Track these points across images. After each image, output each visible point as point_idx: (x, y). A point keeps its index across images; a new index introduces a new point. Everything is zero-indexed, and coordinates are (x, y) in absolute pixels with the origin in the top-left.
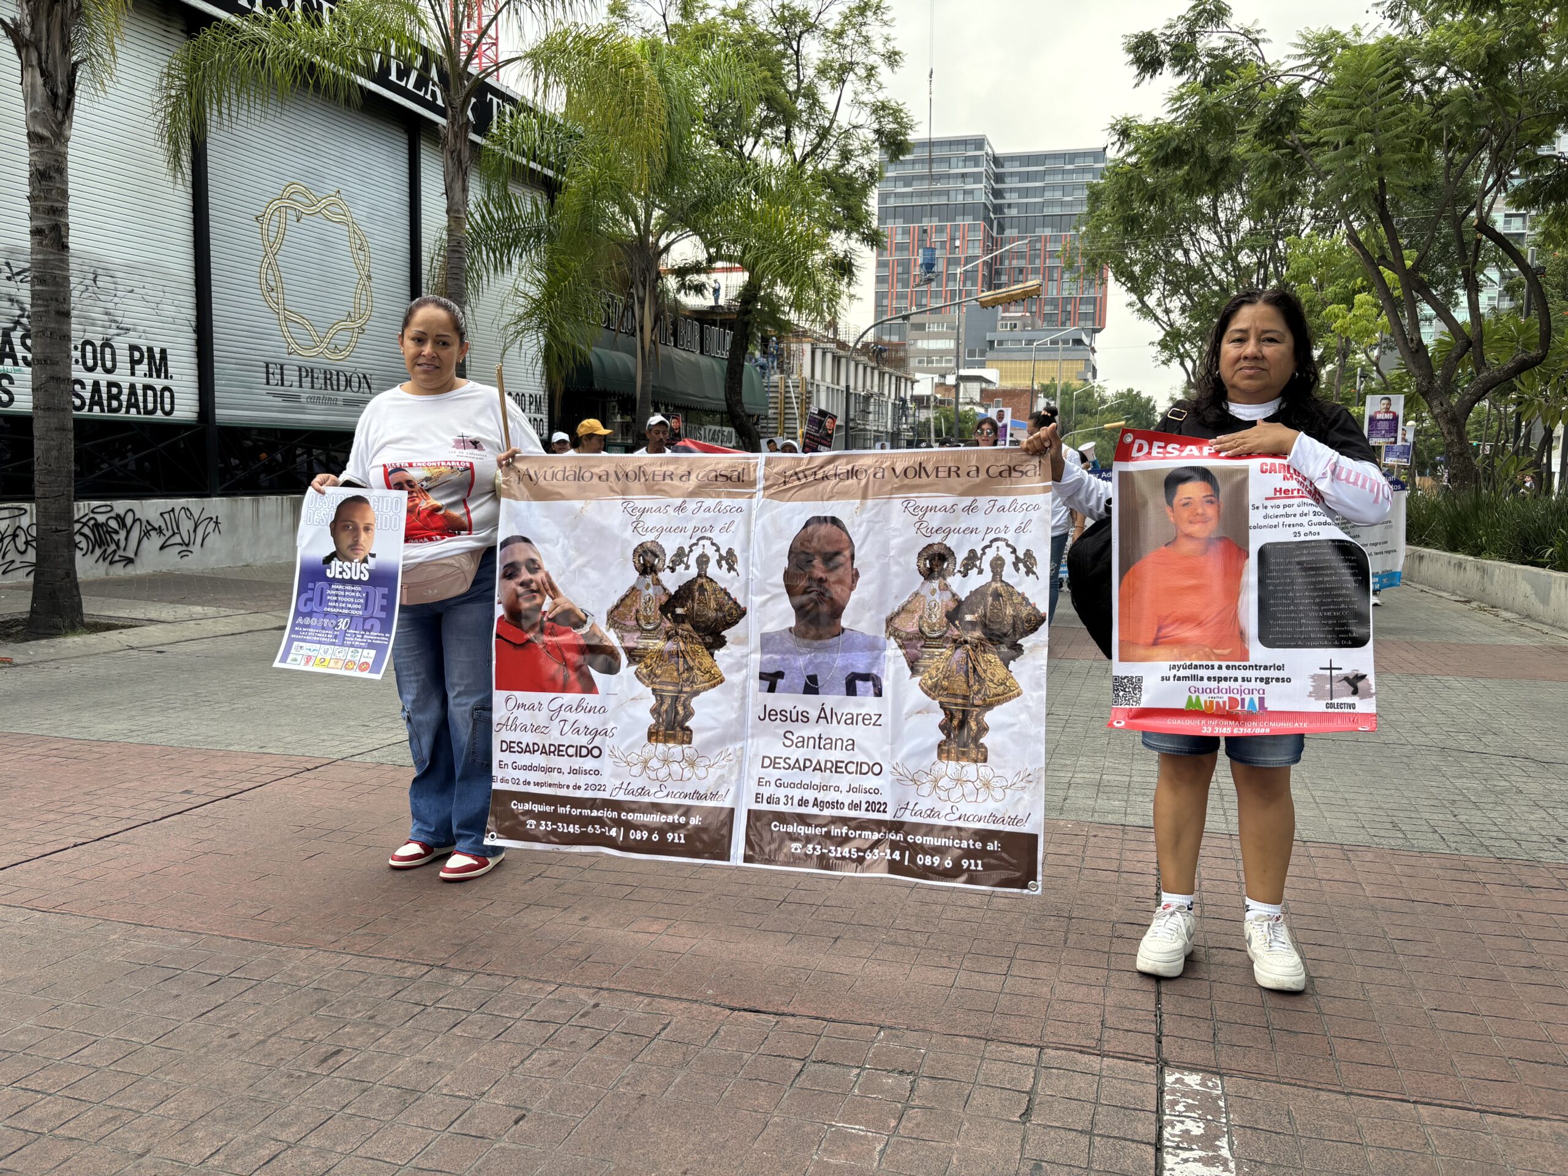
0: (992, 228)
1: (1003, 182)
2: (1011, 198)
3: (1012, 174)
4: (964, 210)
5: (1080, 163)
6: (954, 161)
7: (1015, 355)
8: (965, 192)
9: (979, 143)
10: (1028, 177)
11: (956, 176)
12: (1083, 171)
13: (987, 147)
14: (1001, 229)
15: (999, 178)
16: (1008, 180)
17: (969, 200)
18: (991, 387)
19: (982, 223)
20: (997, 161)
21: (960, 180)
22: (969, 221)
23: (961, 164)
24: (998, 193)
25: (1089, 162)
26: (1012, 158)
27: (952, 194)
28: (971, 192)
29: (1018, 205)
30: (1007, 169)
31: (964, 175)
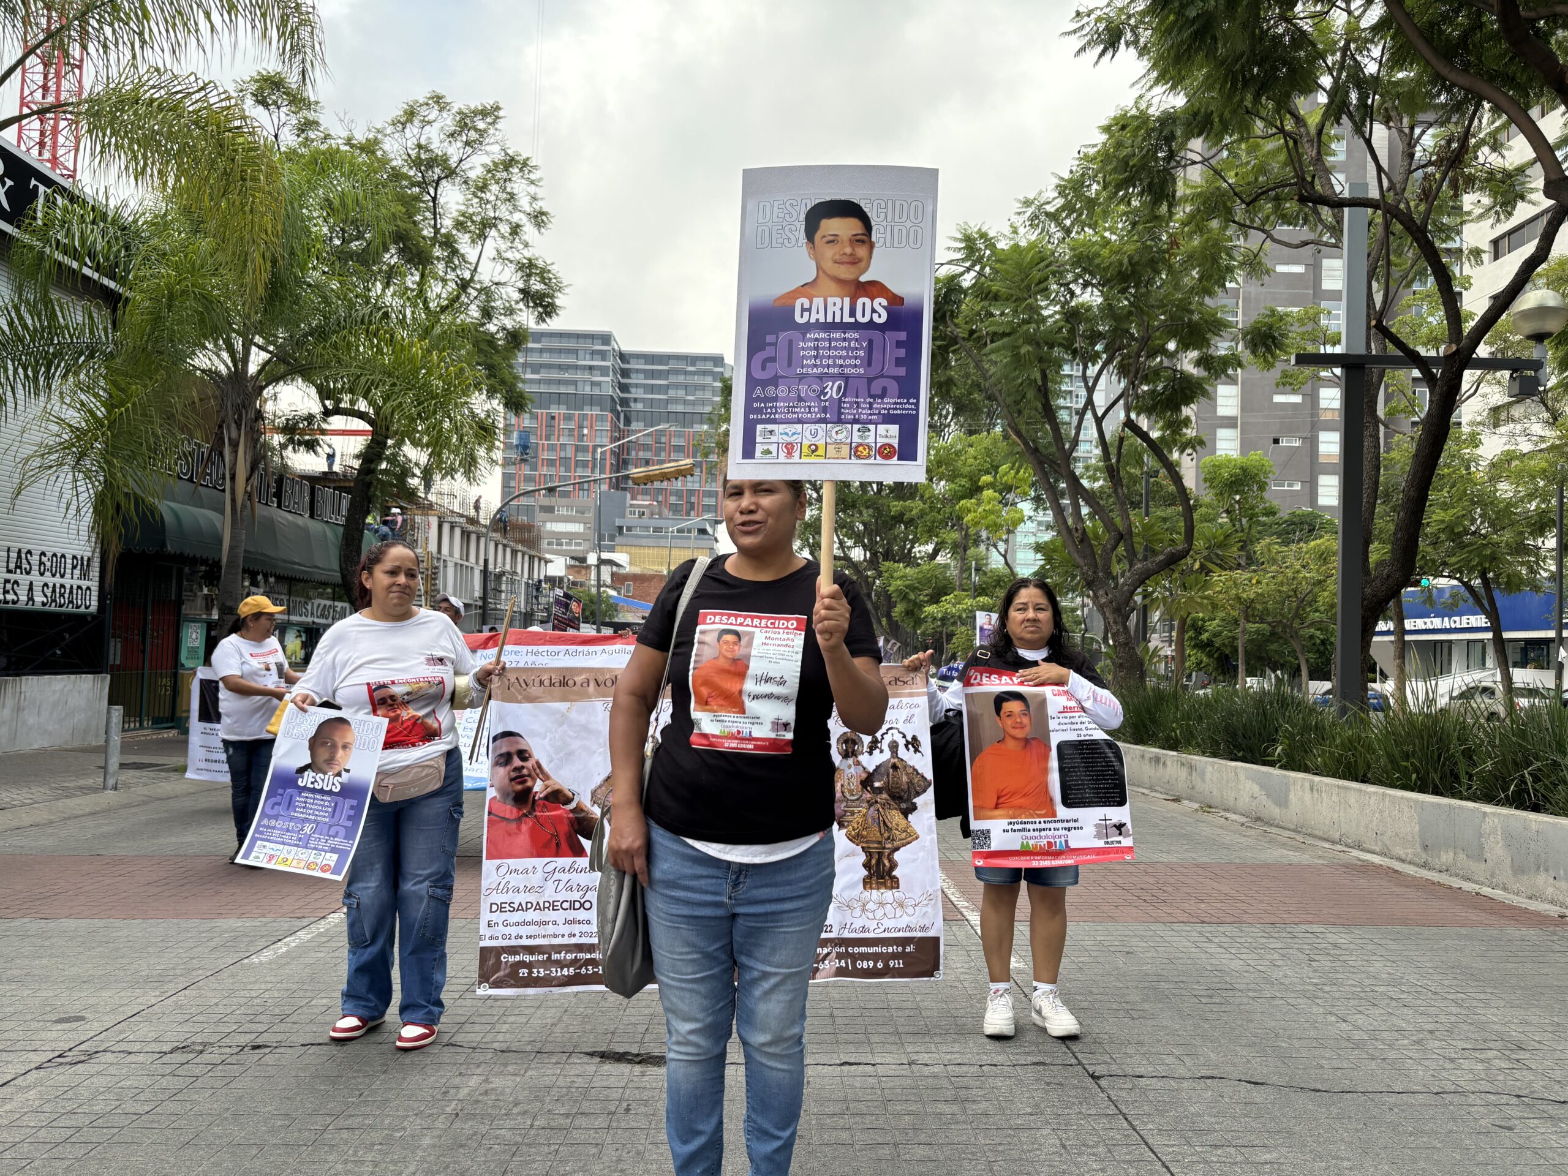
0: (618, 419)
1: (629, 377)
2: (635, 393)
3: (638, 371)
4: (592, 400)
5: (701, 366)
6: (581, 353)
7: (644, 542)
8: (593, 384)
9: (606, 338)
10: (652, 374)
11: (584, 368)
12: (704, 373)
13: (613, 343)
14: (628, 422)
15: (625, 373)
16: (633, 375)
17: (596, 391)
18: (622, 571)
19: (610, 415)
20: (623, 357)
21: (587, 372)
22: (596, 411)
23: (588, 357)
24: (624, 388)
25: (709, 366)
26: (638, 356)
27: (580, 385)
28: (599, 384)
29: (643, 400)
30: (633, 365)
31: (591, 368)
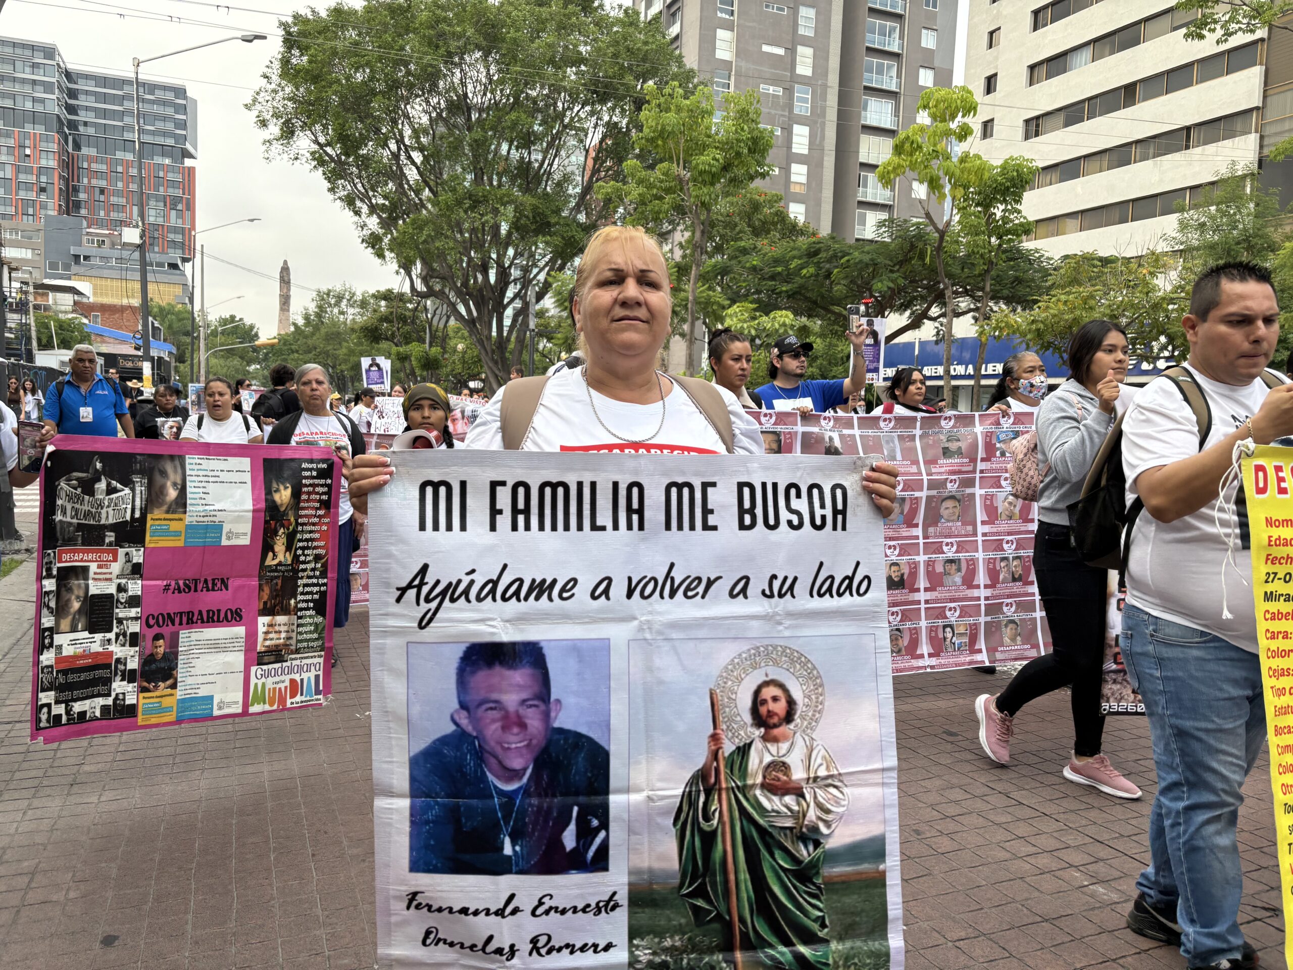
0: (67, 142)
1: (76, 98)
2: (82, 116)
3: (87, 93)
4: (34, 118)
5: (159, 94)
6: (19, 64)
7: (106, 273)
8: (34, 100)
9: (50, 52)
10: (105, 98)
11: (23, 81)
12: (164, 103)
13: (57, 57)
14: (77, 146)
15: (73, 94)
16: (82, 97)
17: (39, 108)
18: (85, 300)
19: (56, 136)
20: (68, 75)
21: (30, 87)
22: (40, 130)
23: (28, 70)
24: (72, 110)
25: (170, 96)
26: (87, 77)
27: (19, 99)
28: (42, 101)
29: (95, 125)
30: (81, 86)
31: (34, 82)
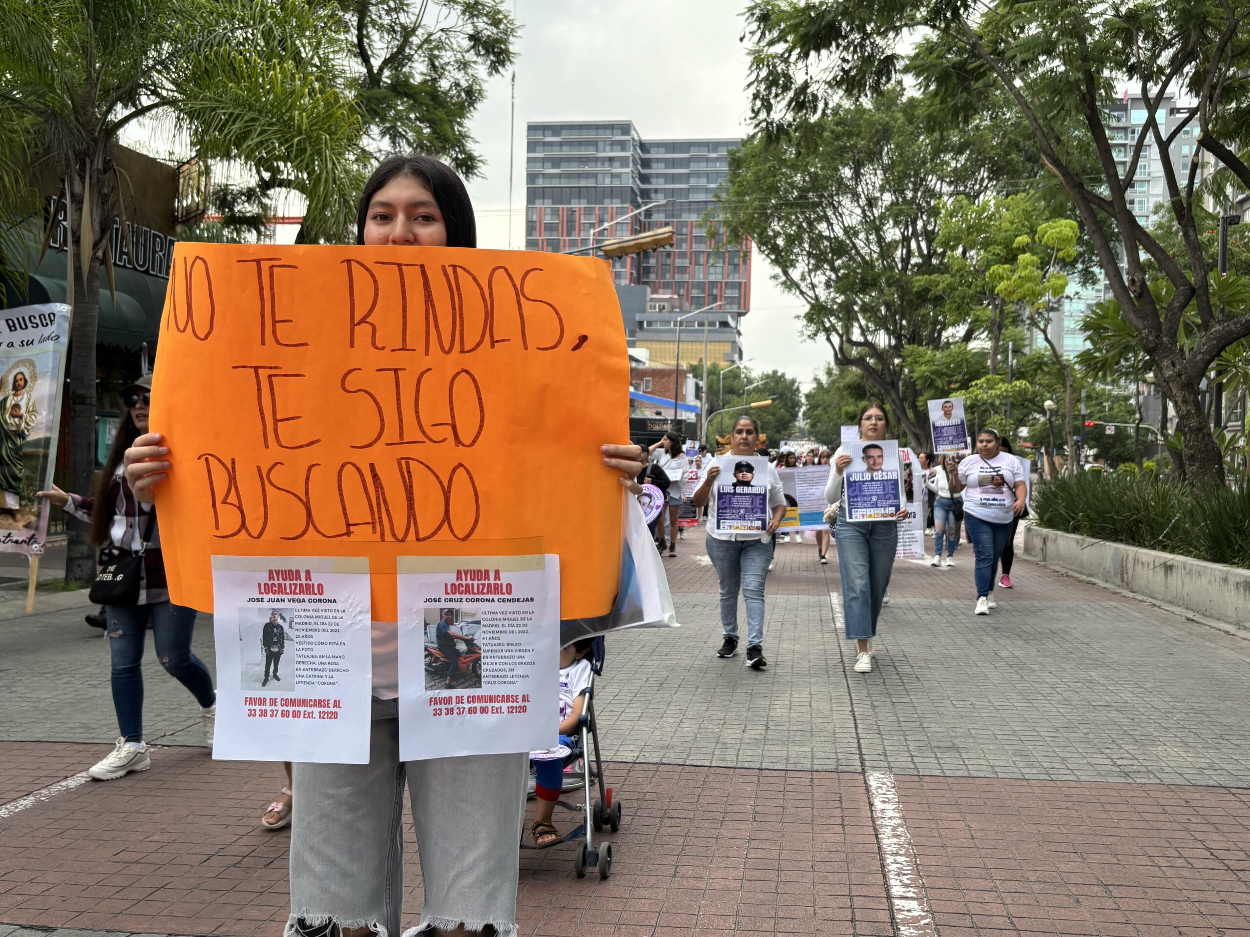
1: (649, 167)
2: (657, 184)
3: (658, 160)
4: (612, 193)
6: (601, 145)
7: (665, 336)
8: (613, 176)
9: (625, 128)
10: (673, 163)
11: (603, 160)
13: (633, 133)
14: (649, 213)
15: (646, 163)
16: (654, 165)
17: (616, 183)
18: (641, 367)
19: (630, 207)
20: (644, 146)
21: (607, 164)
22: (617, 204)
23: (608, 148)
24: (644, 178)
26: (659, 145)
27: (600, 177)
28: (618, 176)
29: (664, 191)
30: (653, 155)
31: (611, 159)
